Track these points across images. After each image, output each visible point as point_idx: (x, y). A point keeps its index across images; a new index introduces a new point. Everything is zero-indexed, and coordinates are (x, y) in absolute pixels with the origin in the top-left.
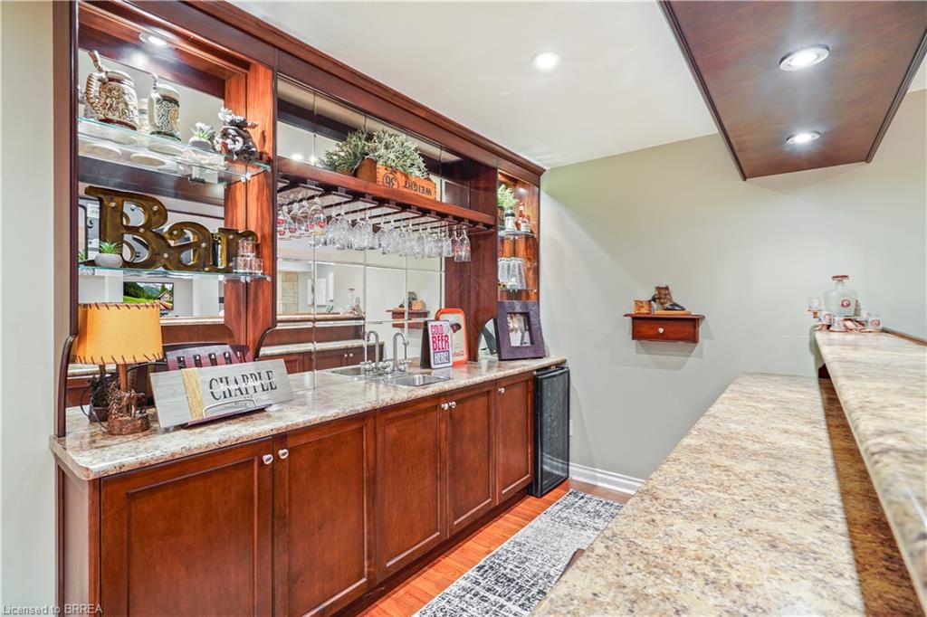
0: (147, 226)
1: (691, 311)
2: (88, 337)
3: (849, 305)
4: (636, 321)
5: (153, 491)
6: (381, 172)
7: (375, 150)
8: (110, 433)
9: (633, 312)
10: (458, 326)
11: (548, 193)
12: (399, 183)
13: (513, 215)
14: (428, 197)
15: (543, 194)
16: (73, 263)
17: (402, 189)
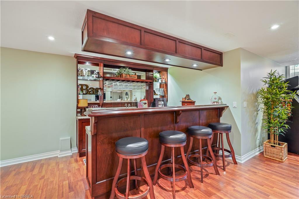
0: (86, 89)
1: (193, 100)
2: (79, 103)
3: (216, 99)
4: (183, 103)
5: (85, 122)
6: (124, 75)
7: (122, 72)
8: (82, 116)
9: (182, 100)
10: (146, 103)
11: (169, 73)
12: (128, 77)
13: (161, 79)
14: (135, 78)
15: (168, 73)
16: (78, 94)
17: (129, 78)
